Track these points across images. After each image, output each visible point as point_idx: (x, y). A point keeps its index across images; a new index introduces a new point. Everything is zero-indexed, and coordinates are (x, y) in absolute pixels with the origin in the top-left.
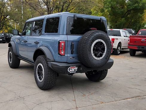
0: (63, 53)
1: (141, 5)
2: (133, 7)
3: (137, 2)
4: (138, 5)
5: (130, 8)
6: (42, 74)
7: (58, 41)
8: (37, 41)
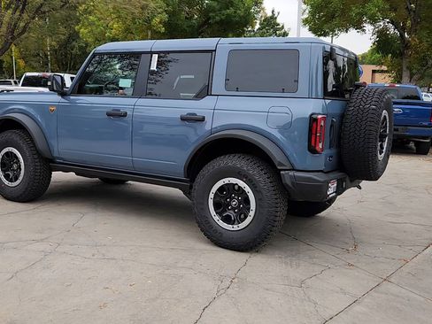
0: (320, 146)
2: (223, 17)
3: (231, 4)
4: (235, 12)
6: (233, 209)
7: (308, 116)
8: (195, 114)
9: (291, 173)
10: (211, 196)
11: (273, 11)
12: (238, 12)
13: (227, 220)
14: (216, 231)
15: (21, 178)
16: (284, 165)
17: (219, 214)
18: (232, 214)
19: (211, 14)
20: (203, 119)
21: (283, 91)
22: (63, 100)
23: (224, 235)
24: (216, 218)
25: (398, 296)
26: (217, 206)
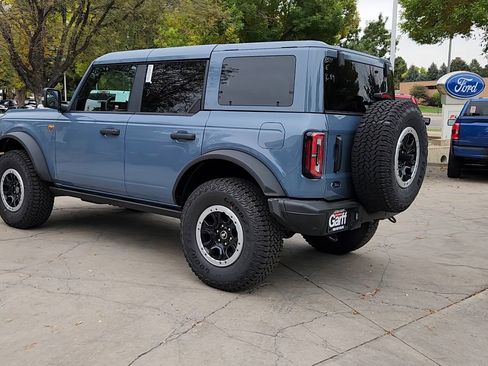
0: (317, 169)
1: (329, 18)
2: (308, 24)
3: (317, 9)
4: (322, 18)
5: (297, 25)
6: (223, 242)
7: (302, 134)
8: (186, 133)
9: (281, 201)
10: (199, 226)
11: (380, 17)
12: (326, 18)
13: (215, 254)
14: (202, 267)
15: (21, 202)
16: (273, 192)
17: (207, 247)
18: (220, 247)
19: (295, 21)
20: (193, 138)
21: (278, 104)
22: (63, 117)
23: (211, 272)
24: (204, 252)
25: (392, 353)
26: (205, 237)
